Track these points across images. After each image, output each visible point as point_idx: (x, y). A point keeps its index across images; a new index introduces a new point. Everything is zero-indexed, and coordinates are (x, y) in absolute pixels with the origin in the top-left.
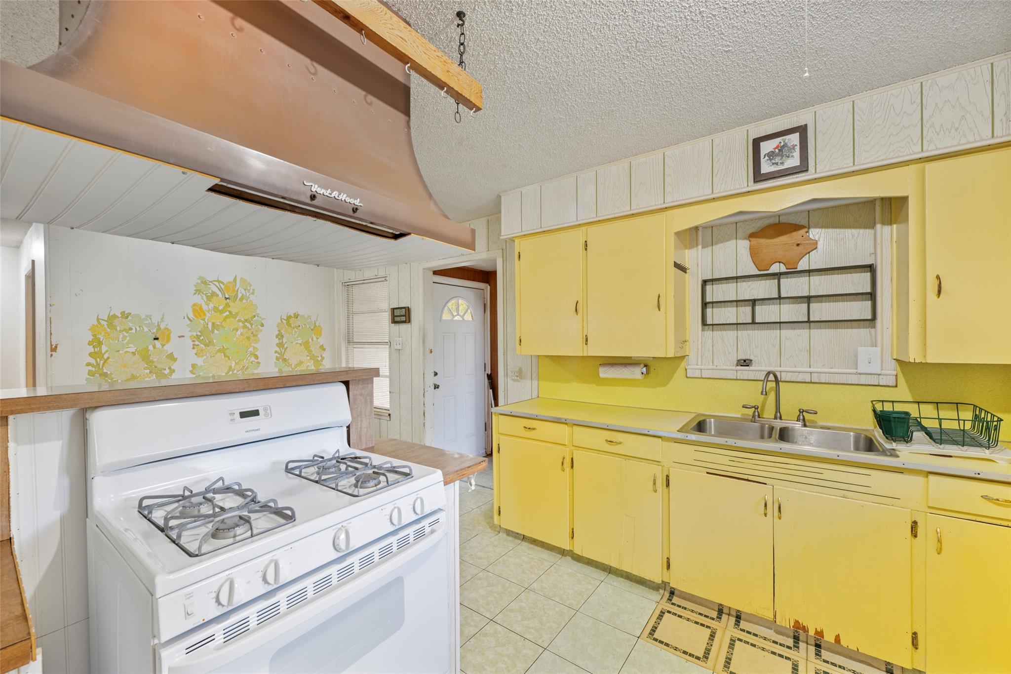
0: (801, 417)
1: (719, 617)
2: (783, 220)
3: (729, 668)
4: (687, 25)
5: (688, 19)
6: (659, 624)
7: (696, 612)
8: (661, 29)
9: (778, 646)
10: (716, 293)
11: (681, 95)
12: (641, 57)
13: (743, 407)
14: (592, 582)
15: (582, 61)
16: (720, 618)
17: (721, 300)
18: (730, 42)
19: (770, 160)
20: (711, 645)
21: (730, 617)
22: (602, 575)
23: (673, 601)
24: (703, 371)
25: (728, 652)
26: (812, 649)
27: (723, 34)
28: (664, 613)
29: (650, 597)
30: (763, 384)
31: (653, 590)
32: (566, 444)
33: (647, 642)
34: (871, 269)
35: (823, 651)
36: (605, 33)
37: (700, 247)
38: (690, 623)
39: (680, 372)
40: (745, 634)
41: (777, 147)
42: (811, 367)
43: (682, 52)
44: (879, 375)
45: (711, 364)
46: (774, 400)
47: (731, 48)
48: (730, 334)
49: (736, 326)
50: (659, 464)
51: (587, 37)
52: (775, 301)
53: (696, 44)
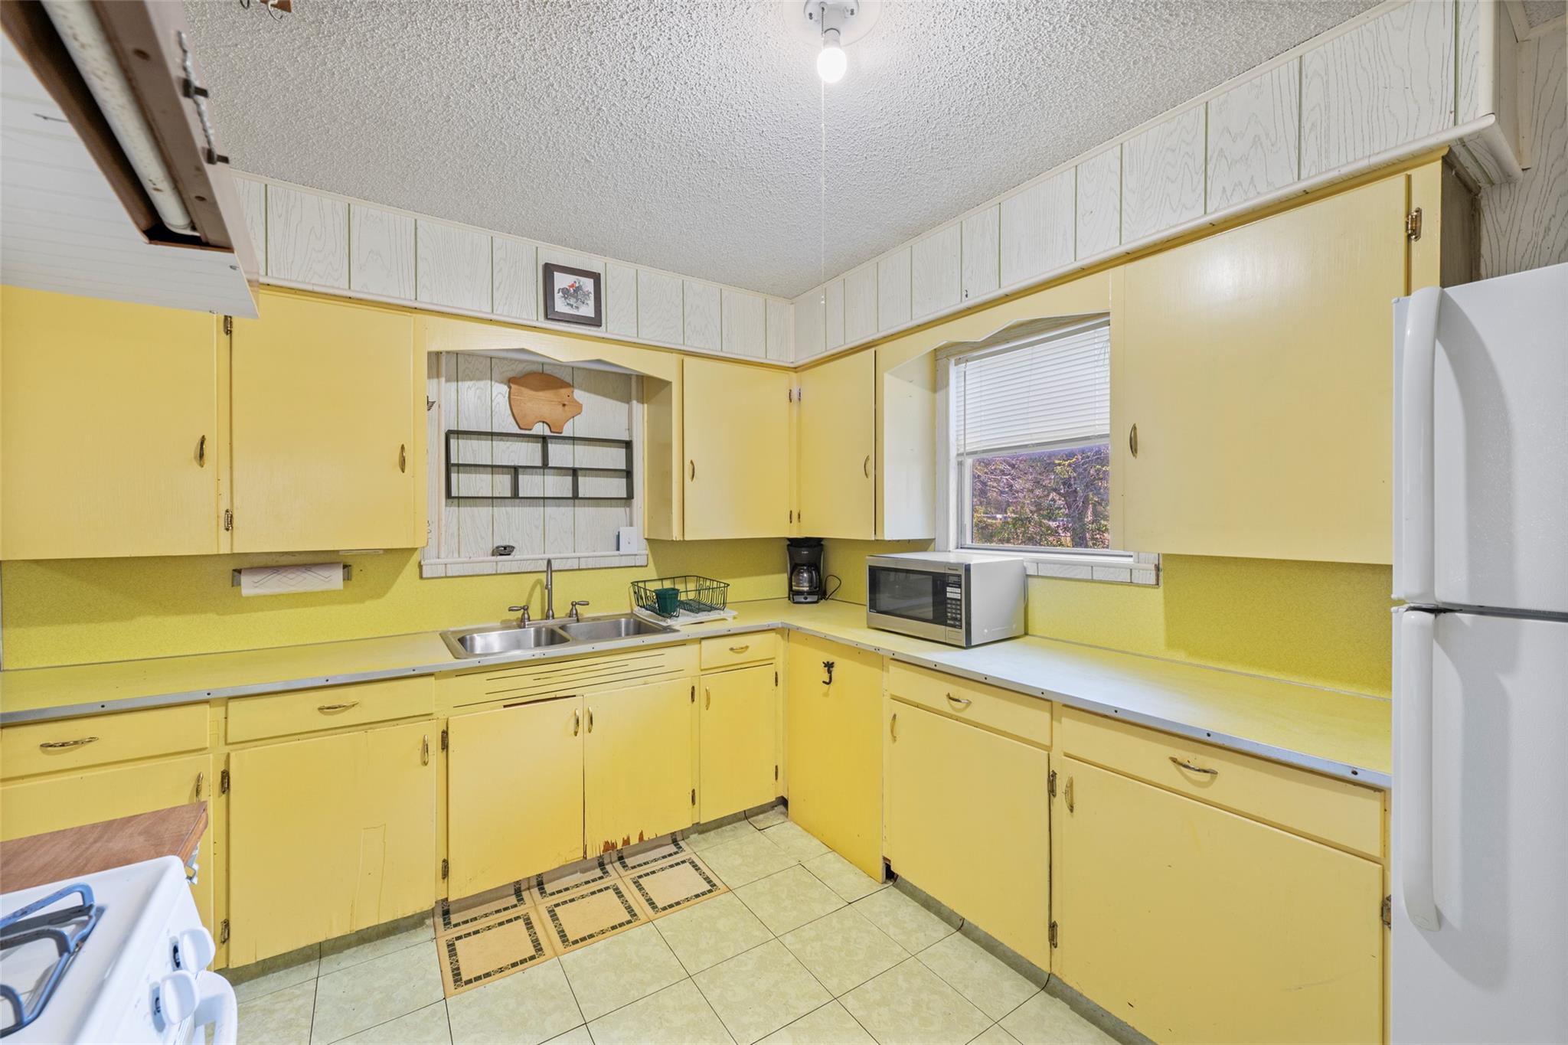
0: (574, 611)
1: (520, 899)
2: (548, 370)
3: (568, 940)
4: (578, 108)
5: (584, 104)
6: (457, 961)
7: (491, 914)
8: (551, 90)
9: (592, 884)
10: (466, 451)
11: (503, 167)
12: (500, 97)
13: (510, 610)
14: (297, 992)
15: (420, 36)
16: (522, 899)
17: (470, 463)
18: (597, 155)
19: (566, 298)
20: (535, 933)
21: (532, 890)
22: (310, 970)
23: (453, 922)
24: (448, 566)
25: (556, 926)
26: (617, 864)
27: (599, 144)
28: (453, 944)
29: (418, 940)
30: (547, 575)
31: (414, 928)
32: (208, 746)
33: (460, 993)
34: (628, 445)
35: (626, 860)
36: (486, 36)
37: (443, 379)
38: (494, 930)
39: (411, 569)
40: (557, 896)
41: (572, 286)
42: (576, 551)
43: (549, 128)
44: (636, 555)
45: (456, 555)
46: (540, 596)
47: (593, 161)
48: (483, 512)
49: (490, 500)
50: (430, 717)
51: (458, 19)
52: (538, 470)
53: (568, 132)
